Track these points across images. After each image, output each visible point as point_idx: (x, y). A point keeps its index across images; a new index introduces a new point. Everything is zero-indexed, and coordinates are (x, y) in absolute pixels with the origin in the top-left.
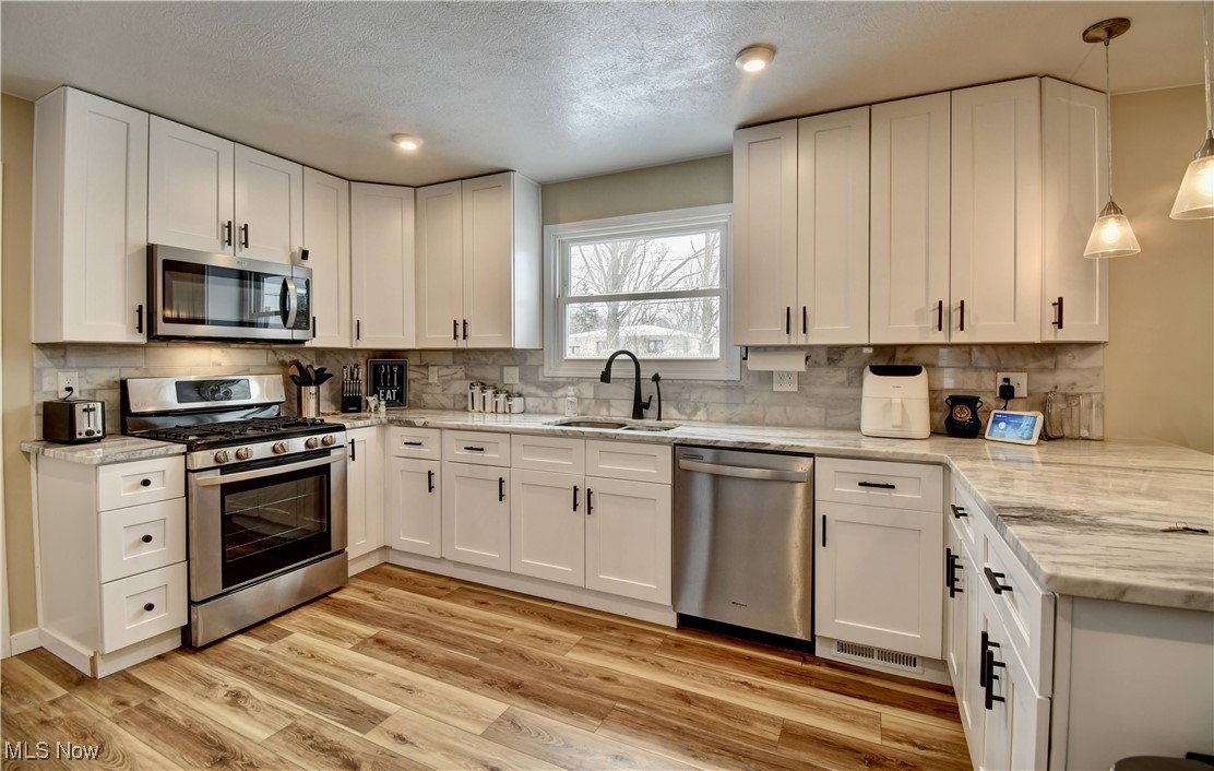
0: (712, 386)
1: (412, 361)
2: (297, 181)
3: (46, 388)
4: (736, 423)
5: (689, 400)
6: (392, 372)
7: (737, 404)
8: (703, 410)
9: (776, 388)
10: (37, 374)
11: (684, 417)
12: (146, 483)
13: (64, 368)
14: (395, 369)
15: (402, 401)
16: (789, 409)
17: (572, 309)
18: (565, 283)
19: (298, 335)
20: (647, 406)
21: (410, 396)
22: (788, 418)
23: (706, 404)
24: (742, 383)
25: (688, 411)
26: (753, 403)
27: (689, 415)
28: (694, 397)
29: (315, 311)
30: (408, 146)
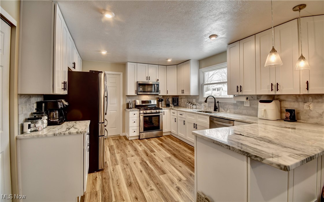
0: (231, 104)
1: (180, 97)
2: (157, 68)
3: (127, 101)
4: (236, 114)
5: (226, 107)
6: (176, 100)
7: (236, 109)
8: (229, 110)
9: (245, 105)
10: (126, 99)
11: (225, 112)
12: (135, 114)
13: (129, 99)
14: (177, 99)
15: (178, 105)
16: (248, 111)
17: (205, 87)
18: (204, 81)
19: (157, 93)
20: (217, 108)
21: (179, 104)
22: (248, 113)
23: (229, 109)
24: (237, 104)
25: (226, 110)
26: (239, 109)
27: (226, 111)
28: (227, 107)
29: (160, 89)
30: (169, 60)
